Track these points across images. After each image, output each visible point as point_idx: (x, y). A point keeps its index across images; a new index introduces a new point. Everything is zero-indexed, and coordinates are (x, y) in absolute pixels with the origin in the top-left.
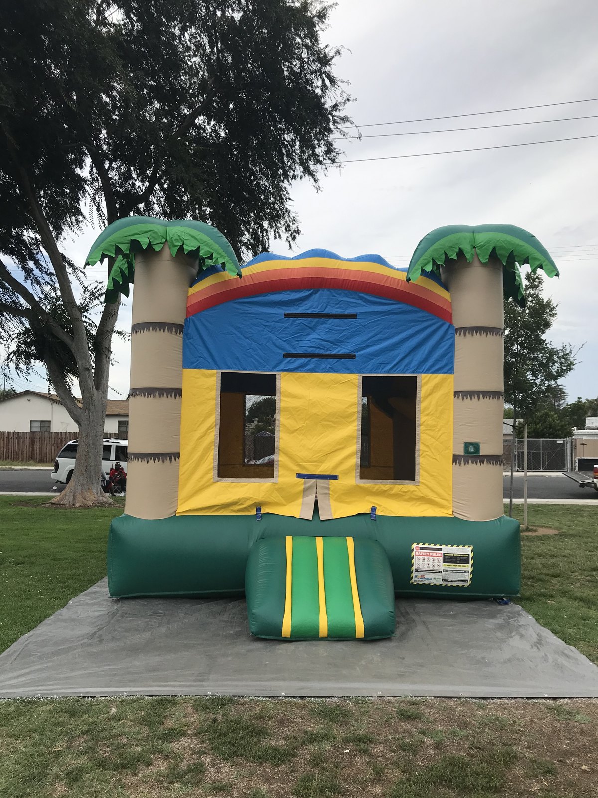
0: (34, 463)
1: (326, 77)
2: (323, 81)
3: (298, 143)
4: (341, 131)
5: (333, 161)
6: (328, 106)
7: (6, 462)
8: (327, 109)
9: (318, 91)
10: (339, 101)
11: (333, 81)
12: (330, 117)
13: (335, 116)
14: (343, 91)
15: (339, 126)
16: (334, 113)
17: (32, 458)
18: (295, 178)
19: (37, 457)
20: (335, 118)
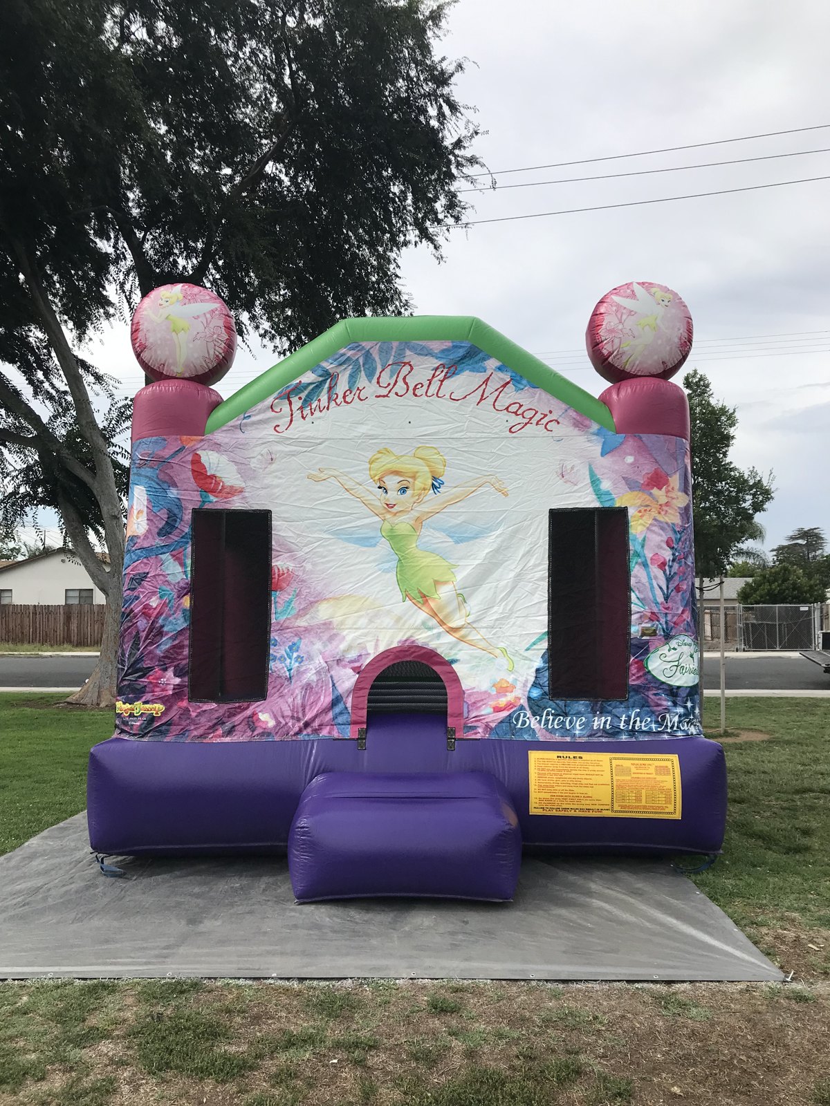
0: (70, 647)
1: (444, 101)
2: (440, 107)
3: (410, 196)
4: (467, 177)
5: (457, 219)
6: (448, 142)
7: (32, 646)
8: (446, 148)
9: (434, 123)
10: (463, 135)
11: (453, 107)
12: (451, 157)
13: (458, 156)
14: (468, 121)
15: (465, 170)
16: (457, 152)
17: (67, 640)
18: (406, 245)
19: (74, 638)
20: (459, 159)
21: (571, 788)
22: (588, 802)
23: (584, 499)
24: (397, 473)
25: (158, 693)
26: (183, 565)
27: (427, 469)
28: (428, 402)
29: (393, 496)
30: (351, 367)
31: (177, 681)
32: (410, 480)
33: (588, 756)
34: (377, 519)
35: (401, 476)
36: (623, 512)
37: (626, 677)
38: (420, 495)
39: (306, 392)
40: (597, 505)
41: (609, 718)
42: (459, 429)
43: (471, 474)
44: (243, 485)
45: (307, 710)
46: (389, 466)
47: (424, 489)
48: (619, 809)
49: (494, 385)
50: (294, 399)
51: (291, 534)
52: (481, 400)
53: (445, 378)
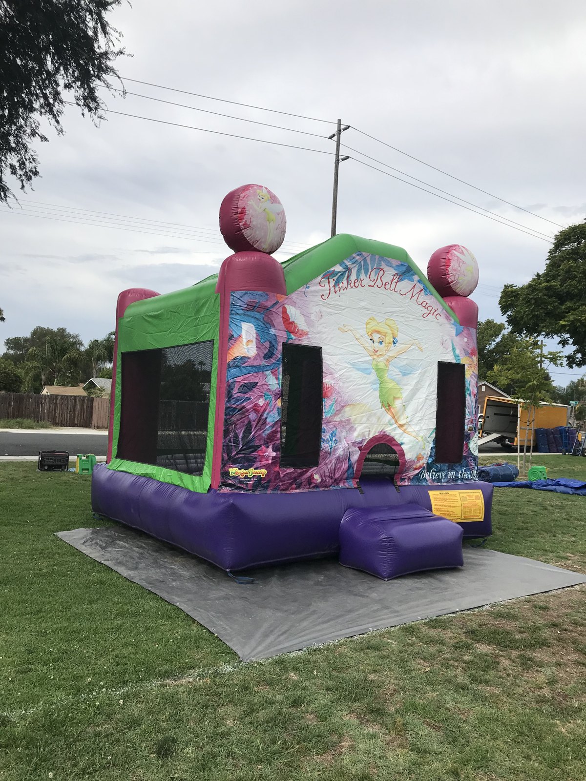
21: (446, 509)
22: (453, 516)
23: (450, 358)
24: (378, 332)
25: (264, 462)
26: (277, 379)
27: (390, 332)
28: (391, 294)
29: (377, 344)
30: (357, 266)
31: (274, 454)
32: (384, 337)
33: (451, 492)
34: (370, 358)
35: (380, 334)
36: (463, 366)
37: (462, 452)
38: (388, 346)
39: (337, 277)
40: (454, 361)
41: (454, 473)
42: (403, 312)
43: (408, 338)
44: (308, 330)
45: (336, 472)
46: (375, 328)
47: (390, 343)
48: (463, 518)
49: (417, 290)
50: (331, 280)
51: (332, 363)
52: (412, 297)
53: (398, 281)
